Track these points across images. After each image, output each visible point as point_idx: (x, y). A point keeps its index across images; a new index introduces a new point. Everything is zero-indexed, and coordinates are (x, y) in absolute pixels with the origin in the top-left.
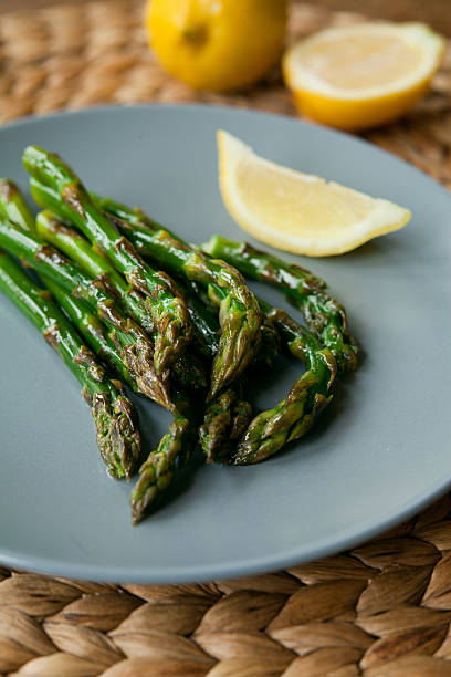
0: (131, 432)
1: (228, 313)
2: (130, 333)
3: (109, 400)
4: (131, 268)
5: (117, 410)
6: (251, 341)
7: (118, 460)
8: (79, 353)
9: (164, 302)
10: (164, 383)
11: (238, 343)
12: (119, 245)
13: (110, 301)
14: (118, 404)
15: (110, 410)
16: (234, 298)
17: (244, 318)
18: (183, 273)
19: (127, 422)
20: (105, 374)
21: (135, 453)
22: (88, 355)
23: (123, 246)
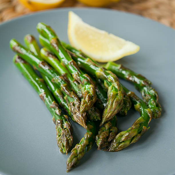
0: (70, 136)
1: (111, 92)
2: (72, 97)
3: (62, 123)
4: (75, 72)
5: (65, 127)
6: (119, 104)
7: (63, 146)
8: (53, 104)
9: (86, 86)
10: (84, 118)
11: (114, 104)
12: (71, 63)
13: (66, 84)
14: (65, 125)
15: (62, 127)
16: (113, 86)
17: (117, 94)
18: (95, 75)
19: (68, 132)
20: (62, 112)
21: (70, 144)
22: (56, 105)
23: (72, 63)
